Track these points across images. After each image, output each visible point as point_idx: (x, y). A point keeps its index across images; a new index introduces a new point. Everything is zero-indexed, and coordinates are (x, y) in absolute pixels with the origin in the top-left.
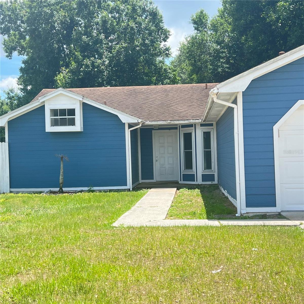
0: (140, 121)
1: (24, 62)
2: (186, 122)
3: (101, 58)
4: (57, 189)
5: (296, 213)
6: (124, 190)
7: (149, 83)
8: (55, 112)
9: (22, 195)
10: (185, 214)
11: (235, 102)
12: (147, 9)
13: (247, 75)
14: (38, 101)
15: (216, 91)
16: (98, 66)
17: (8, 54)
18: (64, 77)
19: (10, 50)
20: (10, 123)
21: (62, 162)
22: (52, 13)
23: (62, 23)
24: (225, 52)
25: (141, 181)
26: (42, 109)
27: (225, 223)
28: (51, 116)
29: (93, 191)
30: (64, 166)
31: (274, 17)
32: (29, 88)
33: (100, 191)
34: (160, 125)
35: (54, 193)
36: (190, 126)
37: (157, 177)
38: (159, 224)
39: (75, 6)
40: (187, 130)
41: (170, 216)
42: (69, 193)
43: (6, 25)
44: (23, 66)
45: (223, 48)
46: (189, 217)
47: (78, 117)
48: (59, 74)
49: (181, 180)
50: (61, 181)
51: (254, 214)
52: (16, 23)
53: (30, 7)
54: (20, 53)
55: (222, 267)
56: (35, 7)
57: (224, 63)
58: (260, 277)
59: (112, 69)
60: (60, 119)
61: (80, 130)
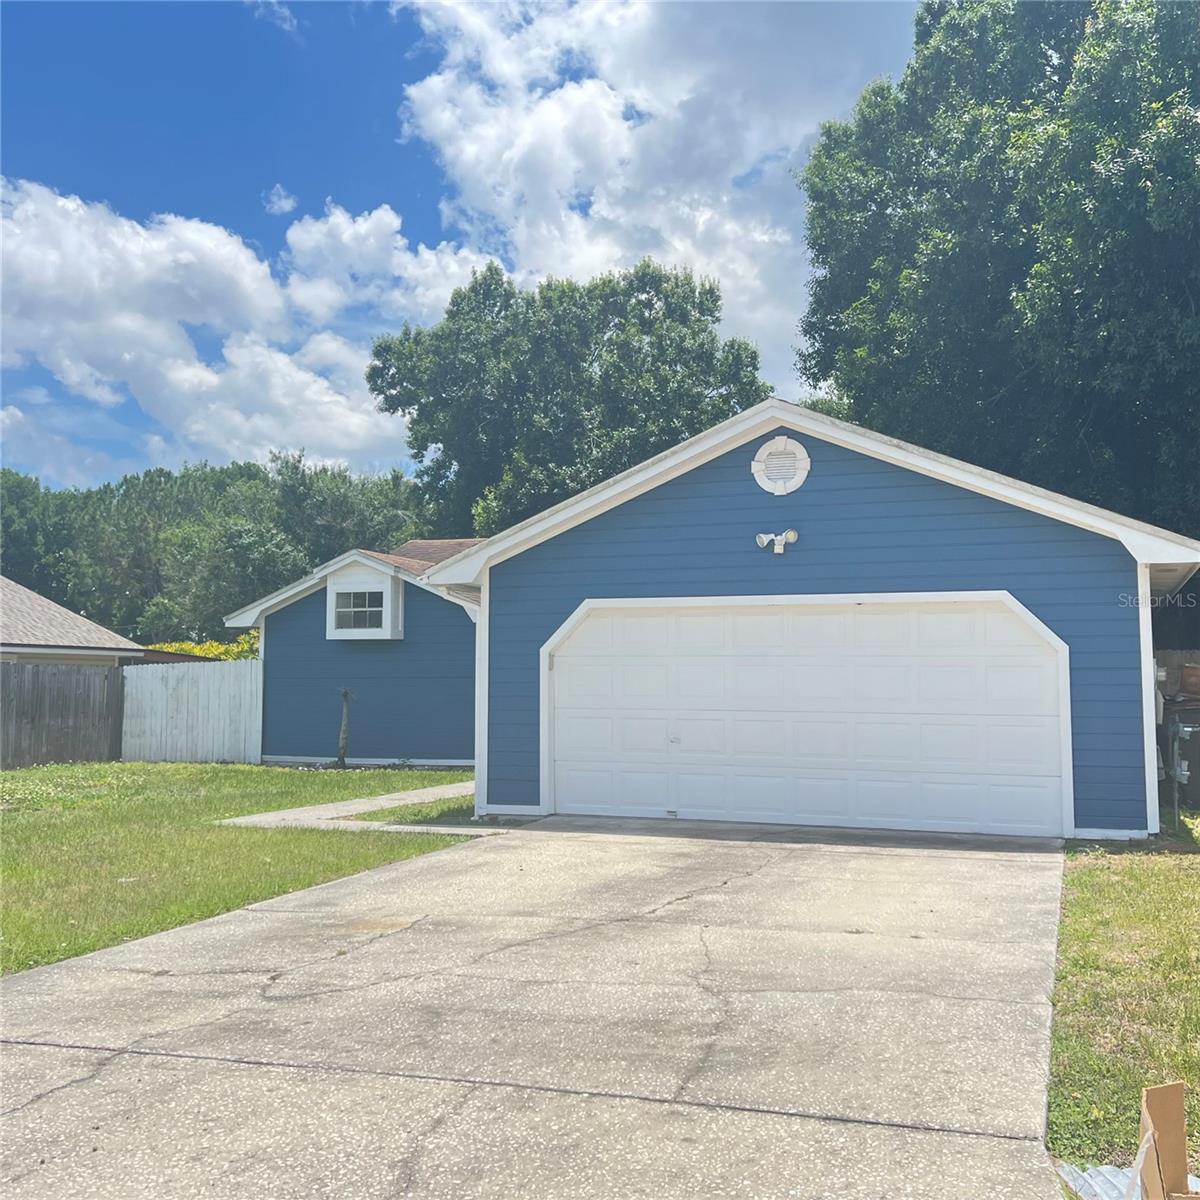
16: (564, 482)
20: (268, 618)
21: (345, 704)
23: (499, 385)
26: (321, 593)
28: (336, 608)
29: (410, 767)
33: (423, 768)
42: (356, 768)
47: (391, 610)
50: (341, 743)
60: (355, 612)
61: (389, 638)
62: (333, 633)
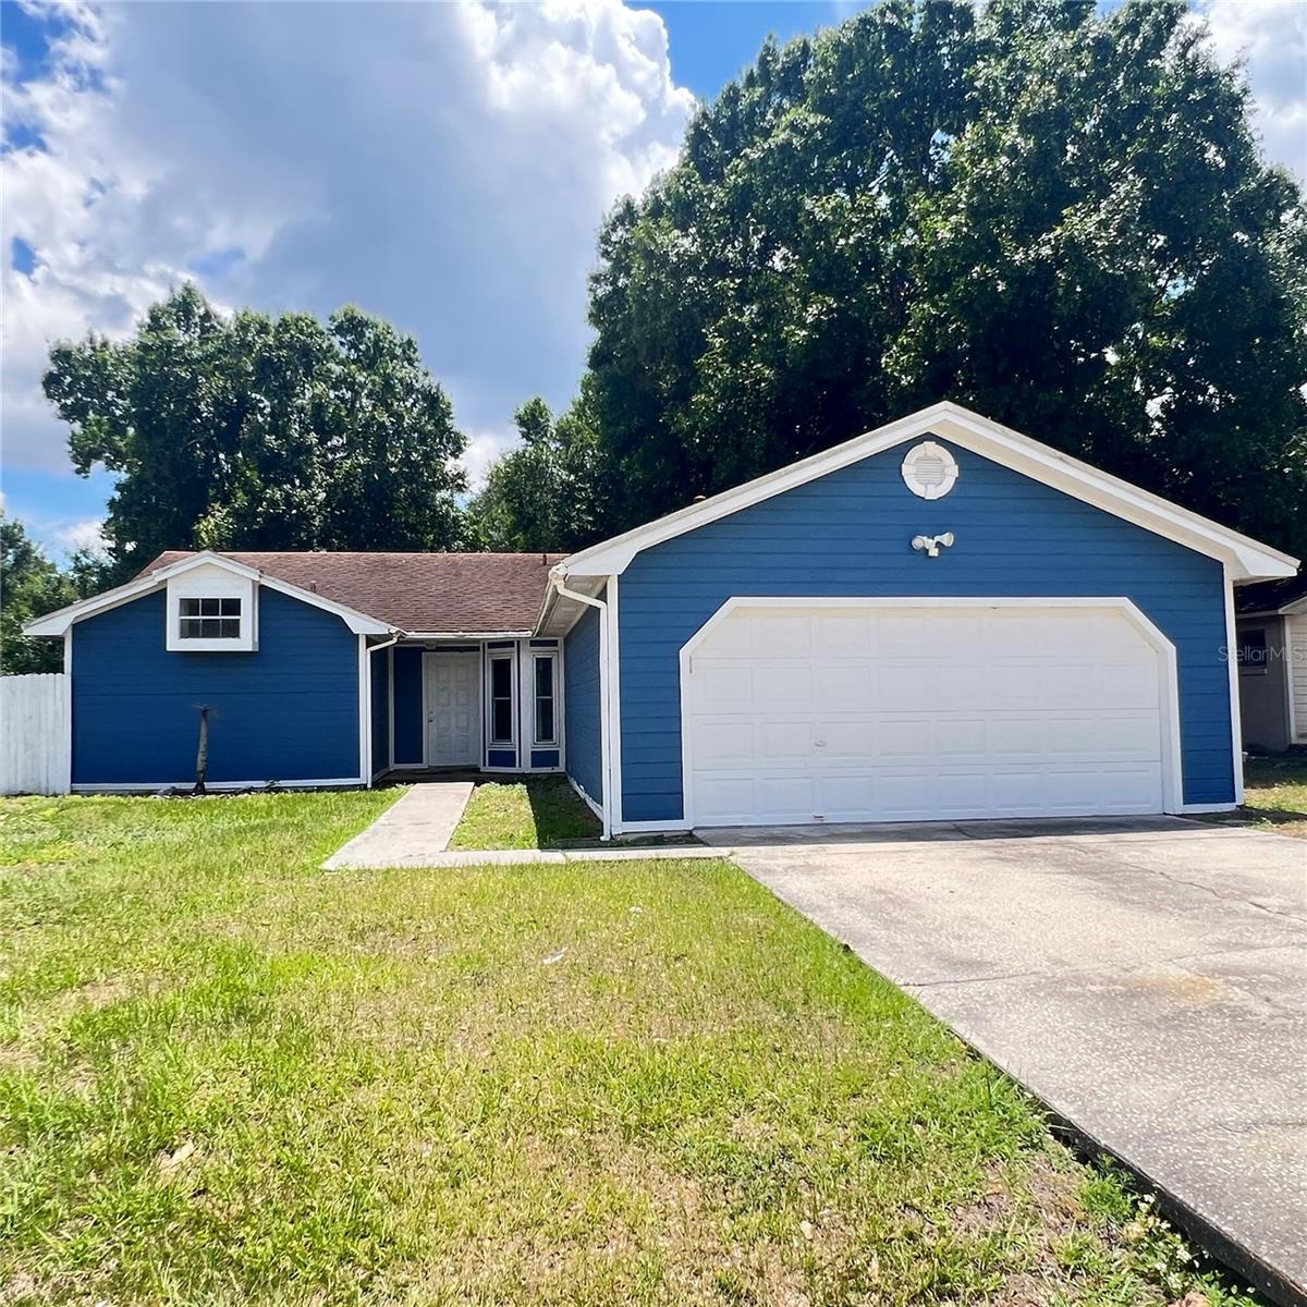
0: (394, 630)
1: (119, 487)
2: (500, 635)
3: (306, 485)
4: (192, 786)
5: (723, 831)
6: (353, 787)
7: (417, 547)
8: (190, 606)
9: (104, 799)
10: (491, 838)
11: (602, 596)
12: (417, 386)
13: (627, 540)
14: (150, 577)
15: (562, 573)
16: (300, 504)
17: (79, 466)
18: (216, 524)
19: (84, 456)
20: (77, 628)
21: (203, 724)
22: (194, 378)
23: (216, 402)
24: (585, 489)
25: (393, 766)
26: (159, 596)
27: (575, 855)
28: (181, 615)
29: (278, 790)
30: (208, 731)
31: (686, 423)
32: (130, 547)
33: (296, 790)
34: (438, 641)
35: (184, 793)
36: (508, 644)
37: (430, 758)
38: (430, 861)
39: (251, 369)
40: (501, 654)
41: (457, 843)
42: (218, 793)
43: (77, 399)
44: (117, 495)
45: (580, 479)
46: (498, 845)
47: (248, 619)
48: (204, 518)
49: (484, 765)
50: (200, 766)
51: (638, 835)
52: (102, 397)
53: (141, 362)
54: (110, 465)
55: (564, 949)
56: (153, 363)
57: (584, 511)
58: (645, 966)
59: (332, 512)
60: (204, 620)
61: (250, 649)
62: (175, 642)
